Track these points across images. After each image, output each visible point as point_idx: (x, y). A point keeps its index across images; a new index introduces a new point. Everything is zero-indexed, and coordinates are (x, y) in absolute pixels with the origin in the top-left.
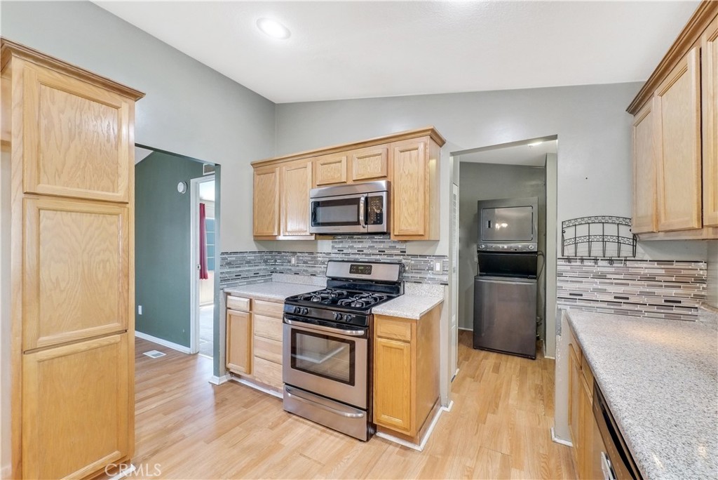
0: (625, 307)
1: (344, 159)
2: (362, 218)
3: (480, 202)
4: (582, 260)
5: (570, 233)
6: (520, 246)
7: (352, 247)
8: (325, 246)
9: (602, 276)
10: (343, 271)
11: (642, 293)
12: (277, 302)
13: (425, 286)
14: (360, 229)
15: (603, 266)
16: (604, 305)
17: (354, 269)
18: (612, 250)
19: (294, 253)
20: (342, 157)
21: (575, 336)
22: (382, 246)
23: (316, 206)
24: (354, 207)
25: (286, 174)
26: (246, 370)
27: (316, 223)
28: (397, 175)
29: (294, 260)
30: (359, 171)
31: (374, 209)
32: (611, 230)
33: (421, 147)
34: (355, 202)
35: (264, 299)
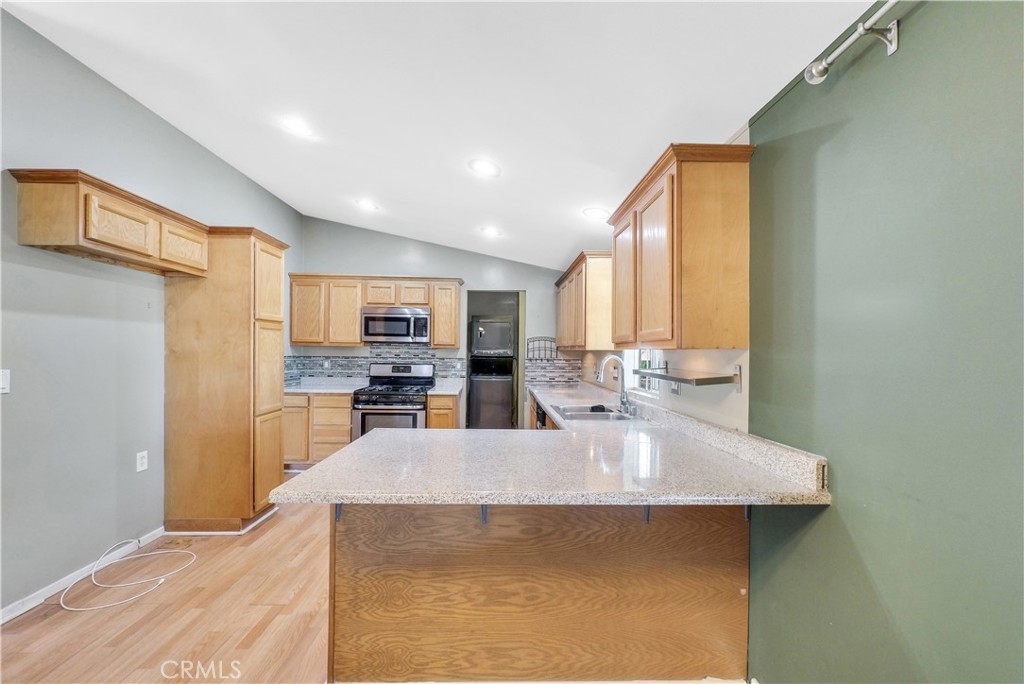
0: (553, 383)
1: (393, 287)
2: (412, 331)
4: (536, 360)
5: (531, 346)
6: (501, 351)
7: (390, 353)
8: (366, 351)
9: (544, 368)
10: (386, 371)
12: (345, 394)
13: (449, 379)
14: (409, 339)
15: (545, 363)
16: (546, 383)
17: (396, 369)
18: (548, 354)
19: (327, 358)
20: (391, 284)
21: (534, 399)
22: (418, 352)
23: (368, 320)
24: (405, 323)
25: (334, 291)
26: (303, 457)
27: (367, 333)
28: (436, 306)
29: (327, 364)
30: (406, 297)
31: (421, 326)
32: (548, 344)
33: (453, 288)
34: (407, 320)
35: (325, 394)
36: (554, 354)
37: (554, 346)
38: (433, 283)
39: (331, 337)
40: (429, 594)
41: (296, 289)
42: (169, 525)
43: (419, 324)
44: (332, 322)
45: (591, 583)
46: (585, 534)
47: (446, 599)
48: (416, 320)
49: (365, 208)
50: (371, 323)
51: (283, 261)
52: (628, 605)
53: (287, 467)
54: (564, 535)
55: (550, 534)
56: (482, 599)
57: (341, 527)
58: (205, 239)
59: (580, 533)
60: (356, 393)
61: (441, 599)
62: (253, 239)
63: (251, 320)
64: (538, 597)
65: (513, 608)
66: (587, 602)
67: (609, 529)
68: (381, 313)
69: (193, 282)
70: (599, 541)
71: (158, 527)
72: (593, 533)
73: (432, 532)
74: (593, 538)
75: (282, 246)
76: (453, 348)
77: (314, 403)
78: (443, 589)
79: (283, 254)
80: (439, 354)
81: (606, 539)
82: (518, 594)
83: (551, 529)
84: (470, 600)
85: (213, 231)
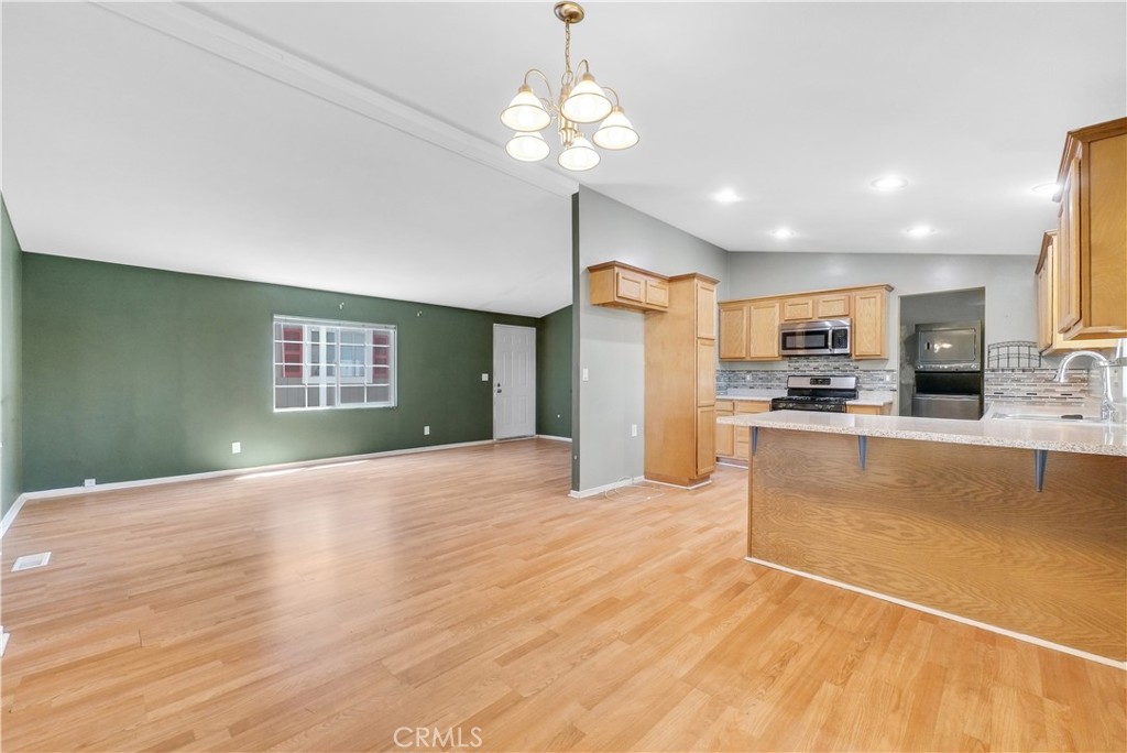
0: (1033, 400)
1: (810, 302)
2: (830, 344)
3: (917, 326)
4: (1003, 370)
5: (994, 353)
6: (961, 366)
7: (808, 366)
8: (785, 365)
9: (1019, 380)
10: (805, 384)
11: (1047, 390)
12: (764, 402)
13: (875, 392)
14: (827, 351)
15: (1018, 374)
16: (1020, 399)
17: (814, 381)
18: (1024, 363)
19: (749, 372)
20: (810, 300)
22: (837, 364)
23: (786, 336)
24: (823, 336)
25: (754, 312)
26: (729, 452)
27: (784, 348)
28: (858, 315)
29: (748, 377)
30: (823, 310)
31: (840, 338)
32: (1024, 350)
33: (879, 296)
34: (825, 333)
35: (747, 401)
36: (1035, 363)
37: (1035, 352)
38: (854, 293)
39: (752, 352)
40: (817, 514)
41: (723, 314)
42: (648, 475)
43: (838, 335)
44: (753, 340)
45: (970, 534)
46: (964, 491)
47: (830, 520)
48: (834, 333)
49: (782, 236)
50: (788, 338)
51: (715, 293)
52: (1016, 562)
53: (718, 459)
54: (939, 489)
55: (925, 486)
56: (861, 526)
57: (756, 460)
58: (667, 286)
59: (957, 489)
60: (774, 400)
61: (827, 520)
62: (696, 280)
63: (695, 339)
64: (912, 535)
65: (886, 538)
66: (965, 549)
67: (990, 491)
68: (800, 328)
69: (659, 316)
70: (978, 499)
71: (640, 475)
72: (973, 492)
73: (820, 471)
74: (971, 496)
75: (714, 282)
76: (880, 359)
77: (738, 408)
78: (828, 512)
79: (715, 288)
80: (863, 366)
81: (988, 499)
82: (893, 529)
83: (925, 483)
84: (851, 525)
85: (672, 280)
